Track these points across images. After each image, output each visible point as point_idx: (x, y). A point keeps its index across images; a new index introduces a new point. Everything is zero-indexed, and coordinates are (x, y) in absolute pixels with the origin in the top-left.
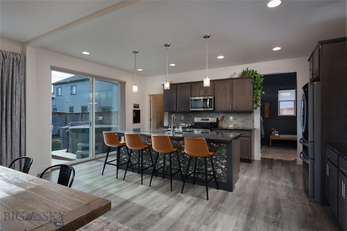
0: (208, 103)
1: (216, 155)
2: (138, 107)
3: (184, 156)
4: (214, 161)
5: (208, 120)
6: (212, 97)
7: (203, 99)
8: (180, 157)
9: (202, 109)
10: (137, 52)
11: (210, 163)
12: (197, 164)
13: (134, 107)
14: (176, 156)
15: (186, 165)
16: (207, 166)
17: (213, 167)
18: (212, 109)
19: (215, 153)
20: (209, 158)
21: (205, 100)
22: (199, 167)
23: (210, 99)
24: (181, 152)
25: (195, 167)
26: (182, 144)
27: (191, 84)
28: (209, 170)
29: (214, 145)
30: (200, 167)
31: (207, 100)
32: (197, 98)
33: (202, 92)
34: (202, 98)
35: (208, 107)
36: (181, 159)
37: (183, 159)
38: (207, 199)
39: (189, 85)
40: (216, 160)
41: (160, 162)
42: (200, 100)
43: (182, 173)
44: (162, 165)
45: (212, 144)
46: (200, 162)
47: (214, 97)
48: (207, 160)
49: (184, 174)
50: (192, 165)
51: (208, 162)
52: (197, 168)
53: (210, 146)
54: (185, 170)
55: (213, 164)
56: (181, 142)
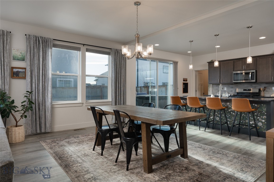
0: (250, 76)
1: (257, 112)
2: (187, 81)
3: (230, 114)
4: (255, 117)
5: (250, 90)
6: (254, 71)
7: (245, 73)
8: (227, 114)
9: (244, 81)
10: (192, 41)
11: (252, 119)
12: (241, 119)
13: (184, 81)
14: (224, 113)
15: (232, 120)
16: (250, 120)
17: (255, 121)
18: (254, 81)
19: (257, 111)
20: (251, 115)
21: (247, 74)
22: (242, 121)
23: (252, 73)
24: (228, 111)
25: (240, 121)
26: (229, 105)
27: (234, 60)
28: (252, 123)
29: (256, 105)
30: (244, 121)
31: (249, 73)
32: (239, 72)
33: (244, 67)
34: (243, 72)
35: (250, 79)
36: (228, 116)
37: (229, 116)
38: (249, 140)
39: (232, 61)
40: (257, 116)
41: (211, 118)
42: (242, 73)
43: (229, 125)
44: (213, 120)
45: (254, 104)
46: (244, 118)
47: (256, 71)
48: (250, 116)
49: (230, 126)
50: (237, 120)
51: (251, 118)
52: (241, 121)
53: (252, 106)
54: (231, 123)
55: (255, 119)
56: (228, 104)
